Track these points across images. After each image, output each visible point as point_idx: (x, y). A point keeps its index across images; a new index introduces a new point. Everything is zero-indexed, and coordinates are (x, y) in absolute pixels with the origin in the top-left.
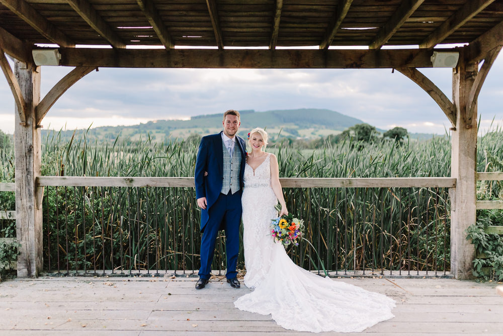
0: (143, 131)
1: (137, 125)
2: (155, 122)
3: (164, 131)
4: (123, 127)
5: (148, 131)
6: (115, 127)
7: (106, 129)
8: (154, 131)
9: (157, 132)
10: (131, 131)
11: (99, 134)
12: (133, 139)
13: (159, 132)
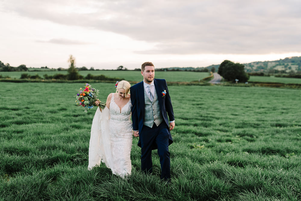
0: (282, 64)
1: (278, 60)
2: (290, 58)
3: (297, 64)
4: (268, 62)
5: (286, 64)
6: (263, 62)
7: (257, 63)
8: (290, 64)
9: (292, 65)
10: (274, 64)
11: (253, 66)
12: (276, 68)
13: (294, 65)
